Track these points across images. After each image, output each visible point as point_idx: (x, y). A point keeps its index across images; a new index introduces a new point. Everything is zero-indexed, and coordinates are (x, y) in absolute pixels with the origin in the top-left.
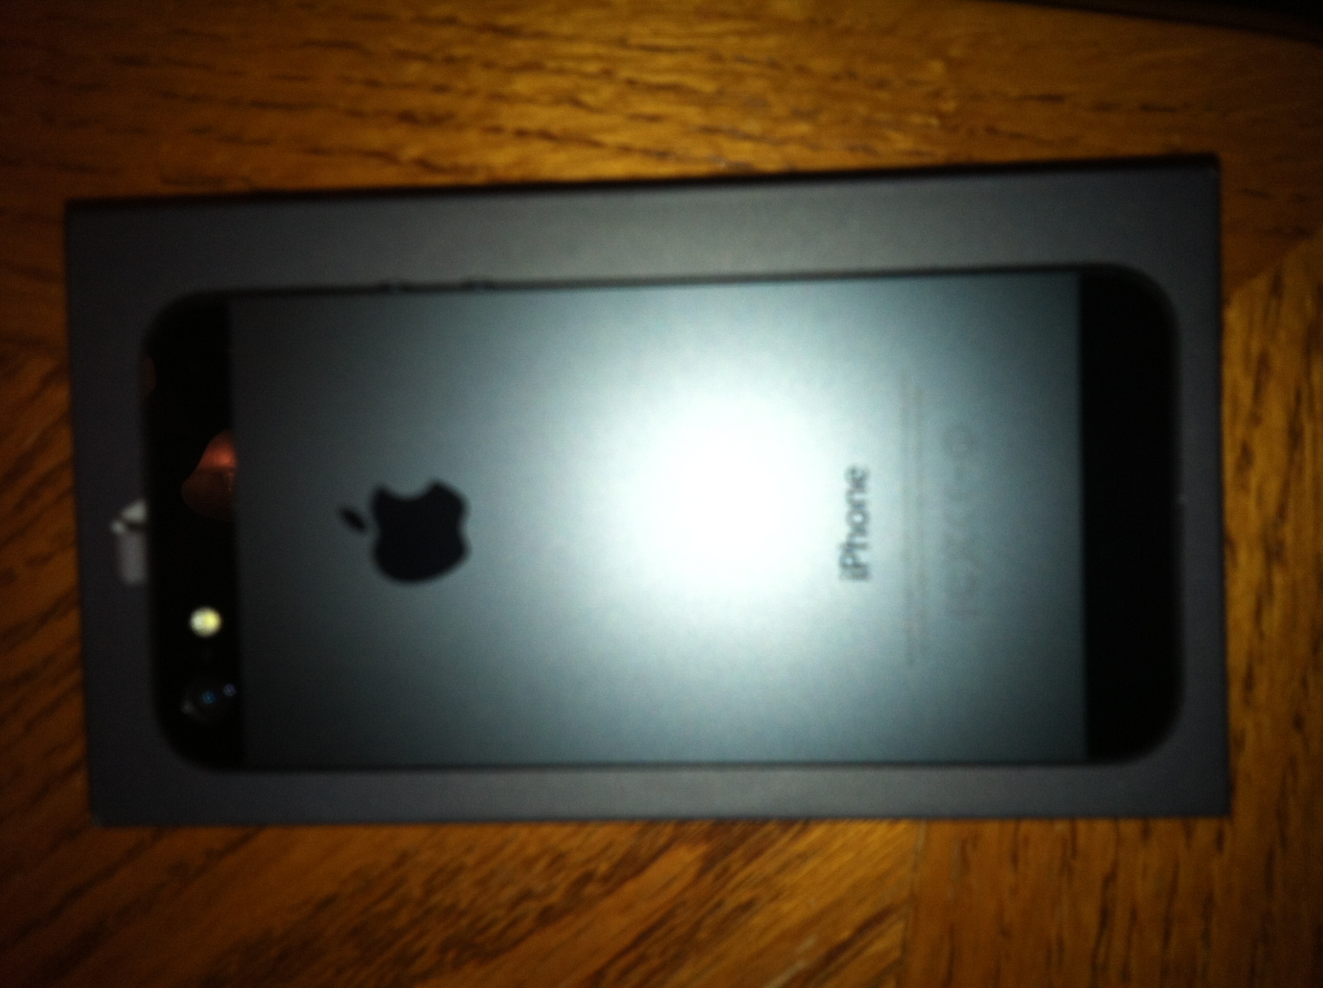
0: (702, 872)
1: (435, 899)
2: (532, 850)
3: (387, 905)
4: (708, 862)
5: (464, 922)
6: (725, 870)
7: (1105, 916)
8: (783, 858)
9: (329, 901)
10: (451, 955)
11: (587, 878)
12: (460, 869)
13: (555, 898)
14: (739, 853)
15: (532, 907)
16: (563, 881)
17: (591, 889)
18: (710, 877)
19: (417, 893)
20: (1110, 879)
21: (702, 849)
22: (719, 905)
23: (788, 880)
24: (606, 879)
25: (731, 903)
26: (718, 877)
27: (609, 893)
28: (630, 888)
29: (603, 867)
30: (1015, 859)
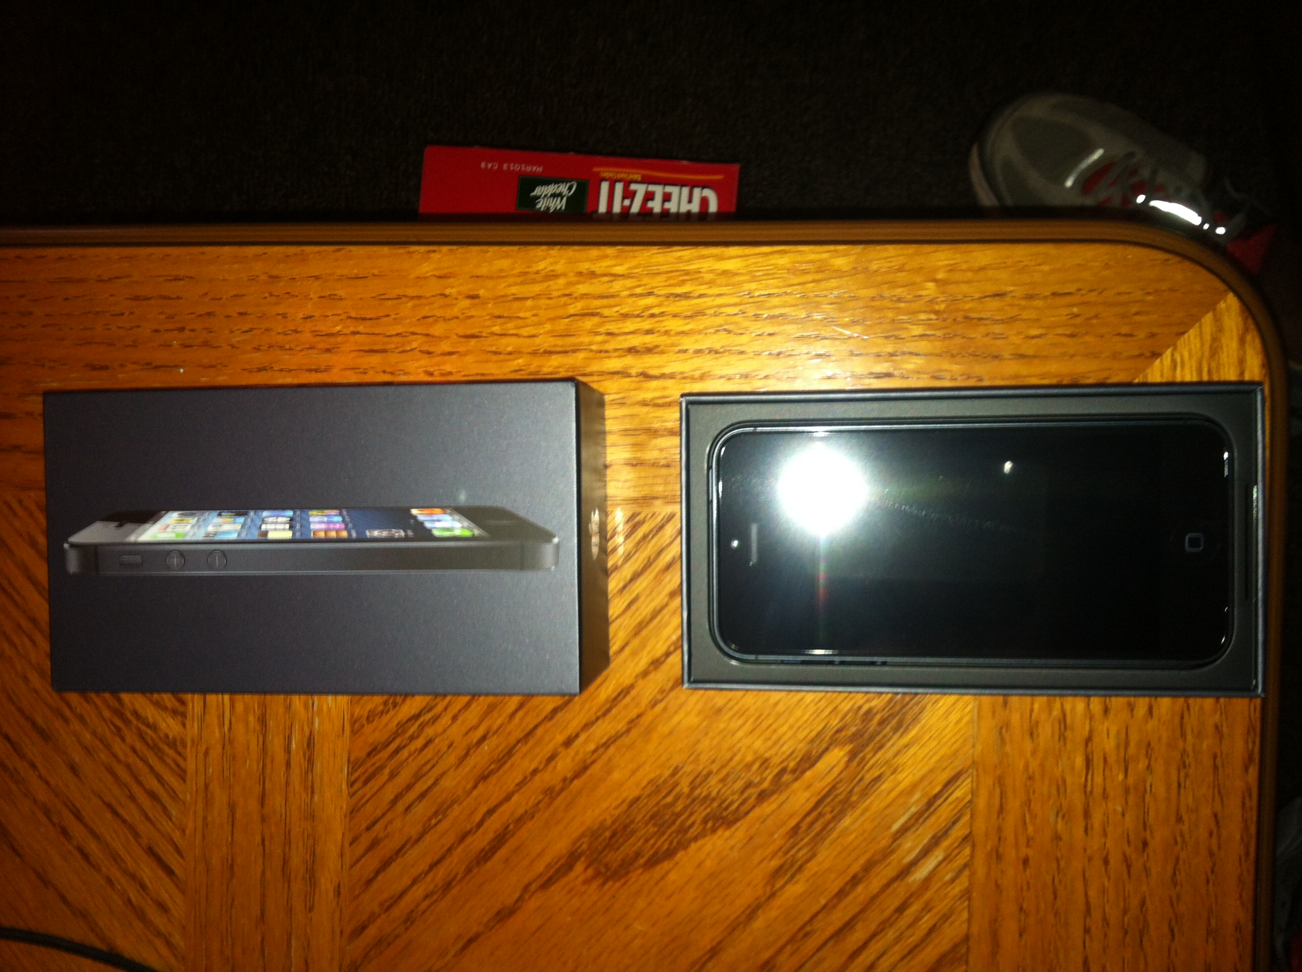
0: (850, 760)
1: (697, 792)
2: (749, 758)
3: (669, 799)
4: (853, 755)
5: (715, 804)
6: (863, 758)
7: (1088, 762)
8: (895, 749)
9: (637, 799)
10: (710, 824)
11: (783, 771)
12: (709, 774)
13: (765, 785)
14: (869, 748)
15: (753, 792)
16: (770, 775)
17: (786, 777)
18: (855, 763)
19: (686, 790)
20: (1089, 740)
21: (848, 747)
22: (861, 779)
23: (901, 759)
24: (794, 771)
25: (868, 778)
26: (859, 764)
27: (796, 779)
28: (808, 774)
29: (792, 764)
30: (1031, 734)
